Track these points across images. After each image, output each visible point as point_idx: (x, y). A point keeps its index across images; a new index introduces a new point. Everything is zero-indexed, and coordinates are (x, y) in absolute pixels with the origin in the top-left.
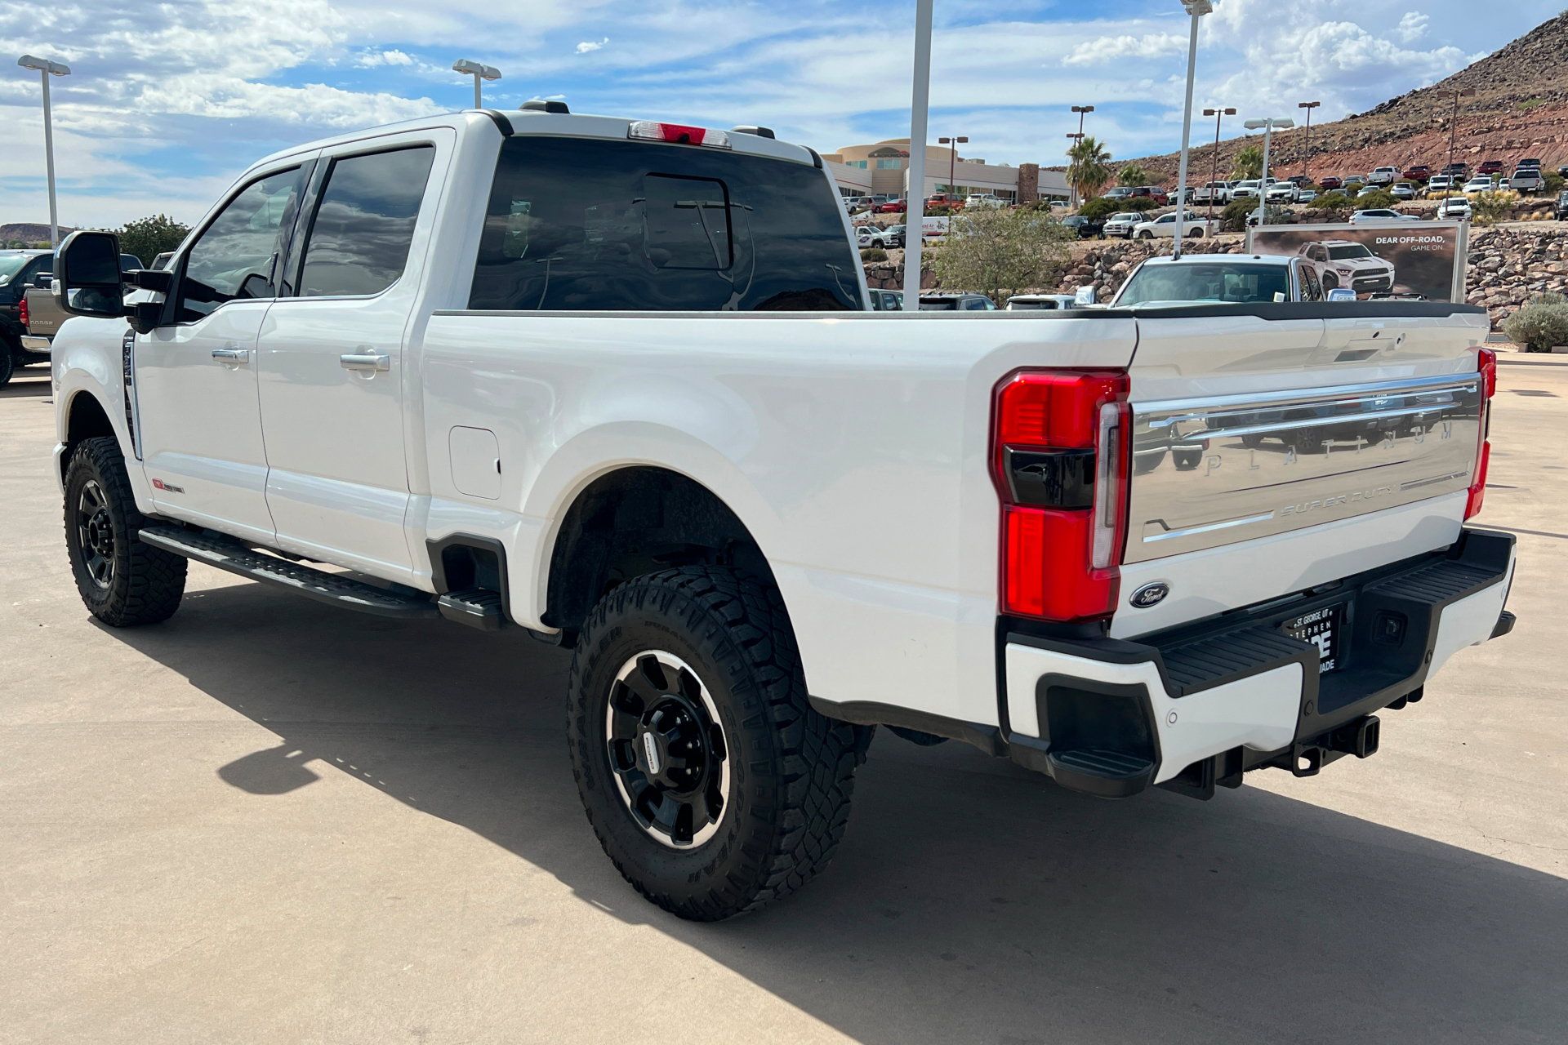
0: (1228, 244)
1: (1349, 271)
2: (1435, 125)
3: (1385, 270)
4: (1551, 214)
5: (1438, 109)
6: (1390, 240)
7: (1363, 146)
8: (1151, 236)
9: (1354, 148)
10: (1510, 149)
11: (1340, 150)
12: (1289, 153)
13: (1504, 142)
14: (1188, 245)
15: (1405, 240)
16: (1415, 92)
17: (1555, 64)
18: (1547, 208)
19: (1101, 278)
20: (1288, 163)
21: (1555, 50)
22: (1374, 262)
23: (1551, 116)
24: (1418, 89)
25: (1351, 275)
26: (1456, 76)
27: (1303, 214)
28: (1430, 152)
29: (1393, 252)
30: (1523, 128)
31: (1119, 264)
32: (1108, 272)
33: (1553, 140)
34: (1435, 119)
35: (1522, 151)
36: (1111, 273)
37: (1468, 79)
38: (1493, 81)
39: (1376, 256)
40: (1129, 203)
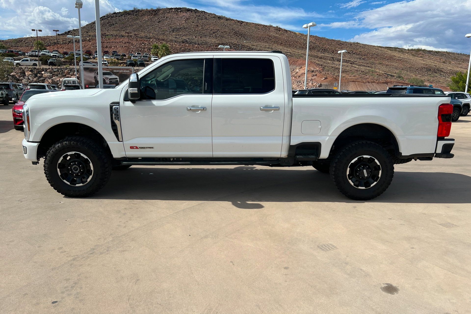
0: (47, 69)
1: (108, 78)
2: (87, 40)
3: (117, 79)
4: (125, 65)
5: (85, 36)
6: (117, 71)
7: (69, 43)
8: (20, 65)
9: (67, 44)
10: (107, 48)
11: (62, 44)
12: (47, 43)
13: (105, 46)
14: (34, 68)
15: (121, 71)
16: (74, 30)
17: (108, 27)
18: (124, 63)
19: (7, 77)
20: (48, 46)
21: (107, 24)
22: (114, 76)
23: (114, 41)
24: (75, 29)
25: (108, 79)
26: (84, 27)
27: (63, 61)
28: (87, 47)
29: (118, 74)
30: (109, 43)
31: (12, 73)
32: (9, 75)
33: (117, 47)
34: (86, 38)
35: (110, 48)
36: (11, 75)
37: (87, 28)
38: (94, 30)
39: (114, 75)
40: (7, 54)
